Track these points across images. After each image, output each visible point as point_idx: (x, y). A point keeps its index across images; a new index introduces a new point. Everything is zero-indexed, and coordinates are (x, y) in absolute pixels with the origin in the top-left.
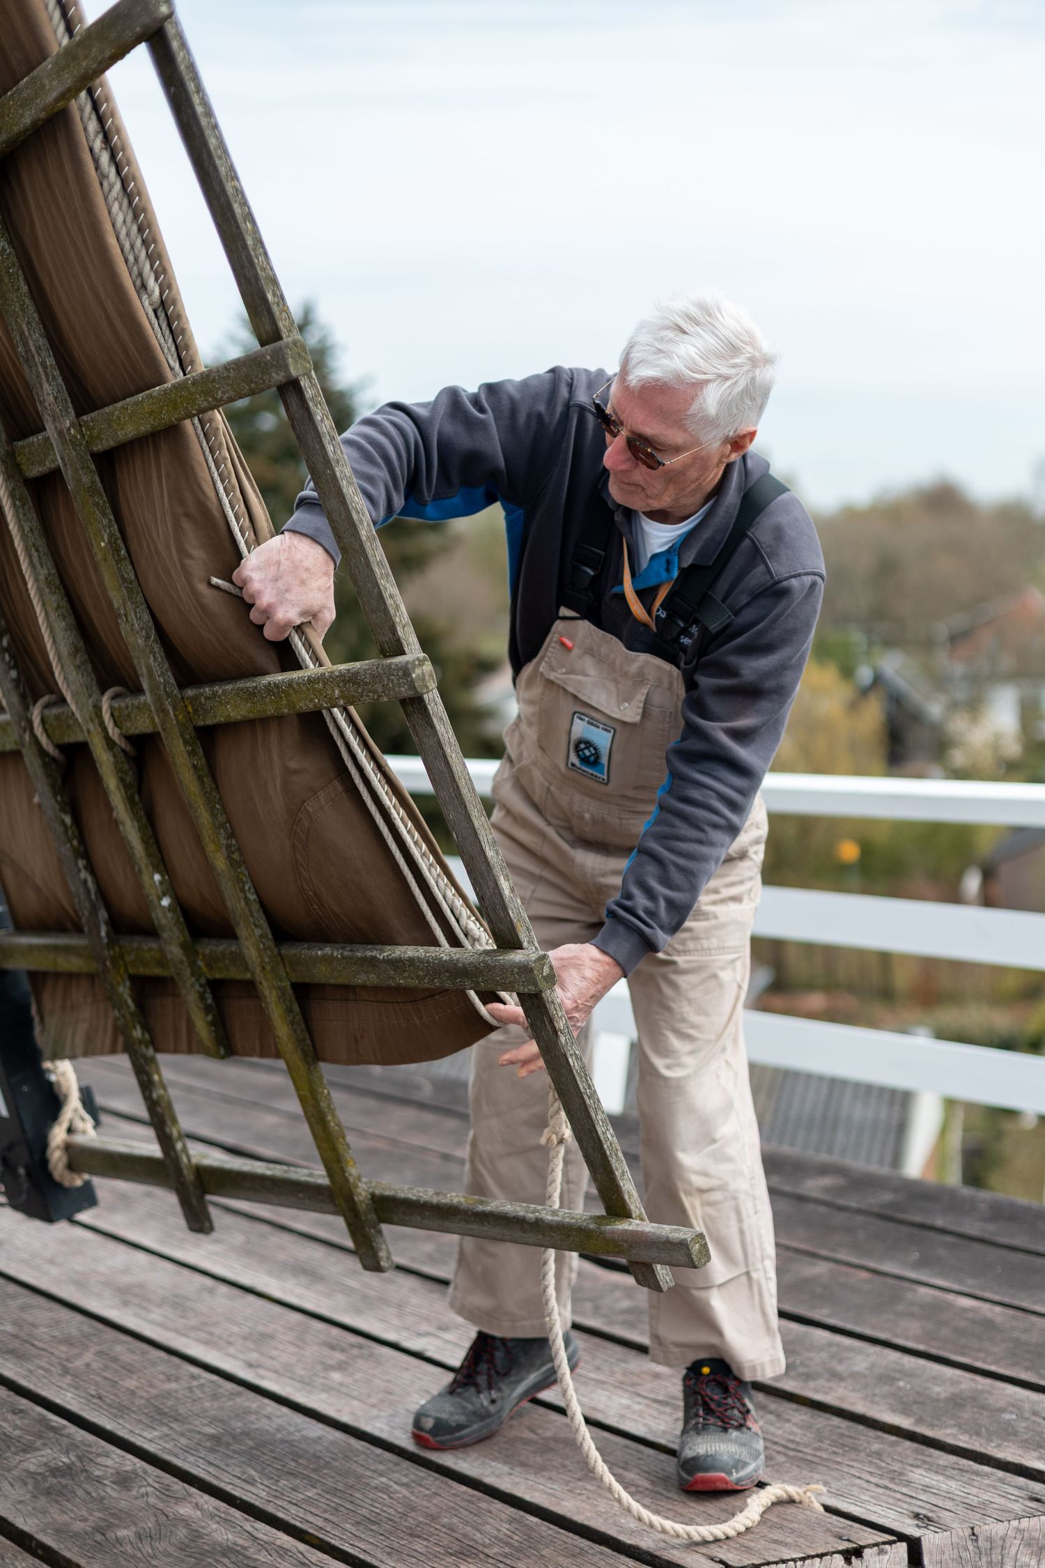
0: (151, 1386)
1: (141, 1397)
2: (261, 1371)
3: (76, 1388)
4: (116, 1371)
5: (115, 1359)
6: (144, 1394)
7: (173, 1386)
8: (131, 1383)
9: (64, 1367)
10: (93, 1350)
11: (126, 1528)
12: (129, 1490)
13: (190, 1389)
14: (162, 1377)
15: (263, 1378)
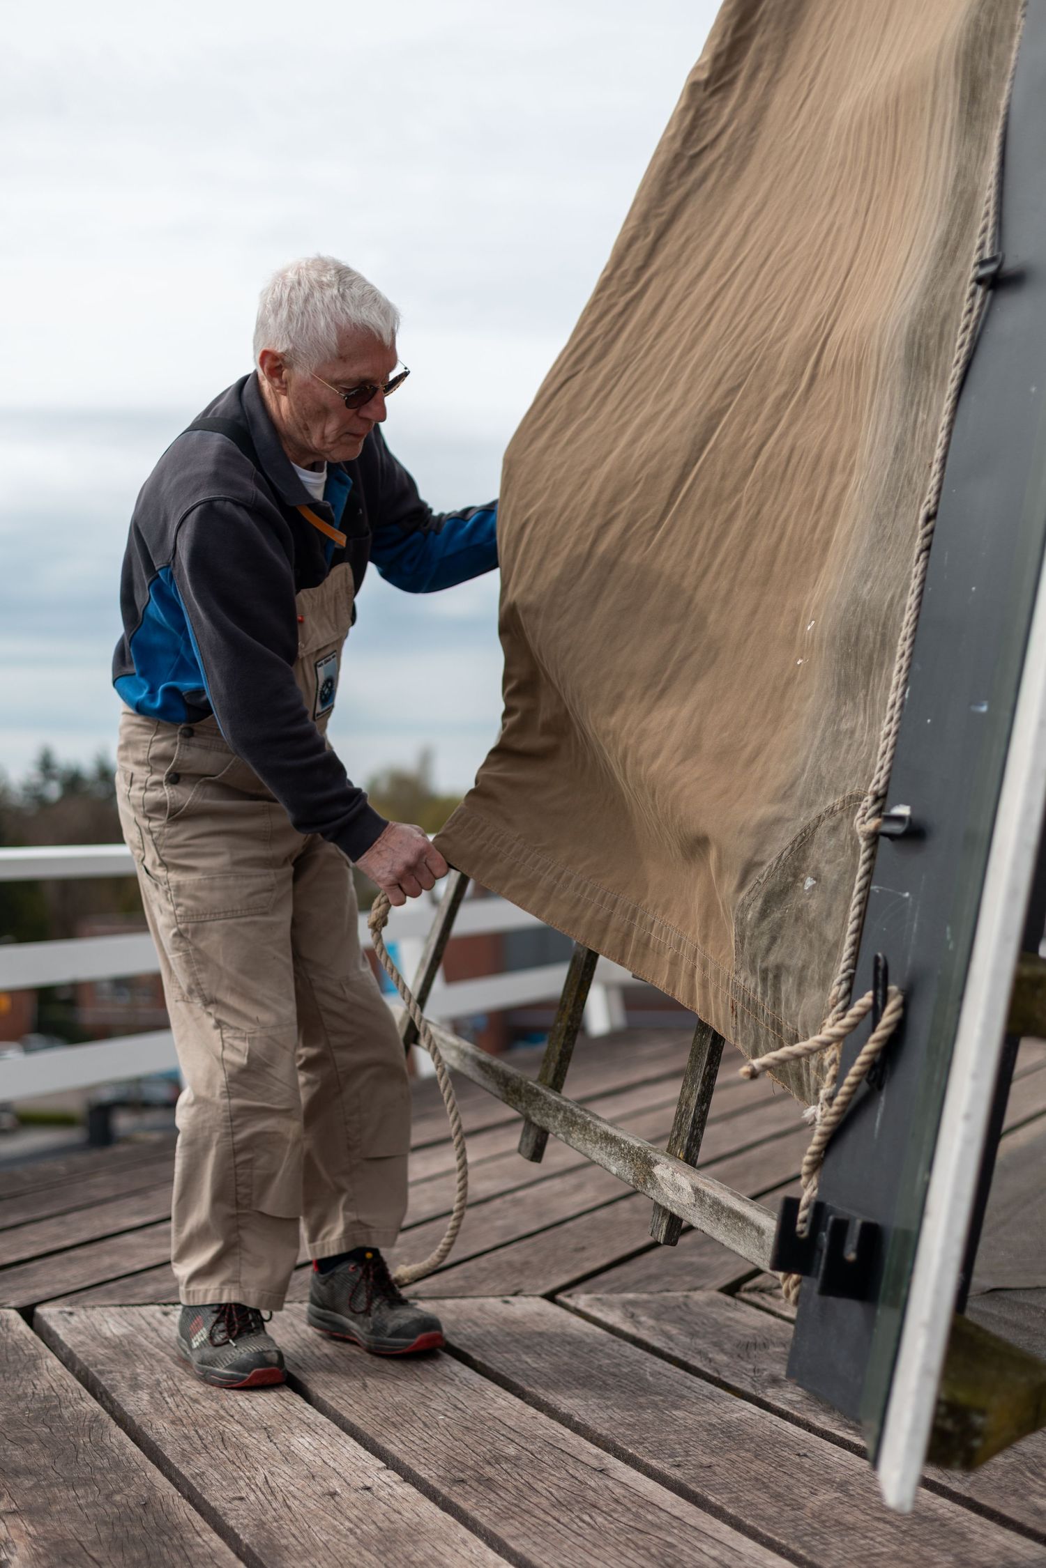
0: (733, 1462)
1: (748, 1451)
2: (595, 1463)
3: (828, 1467)
4: (776, 1483)
5: (777, 1497)
6: (743, 1454)
7: (706, 1460)
8: (758, 1467)
9: (846, 1493)
10: (807, 1511)
11: (775, 1352)
12: (771, 1375)
13: (687, 1453)
14: (718, 1469)
15: (596, 1457)
